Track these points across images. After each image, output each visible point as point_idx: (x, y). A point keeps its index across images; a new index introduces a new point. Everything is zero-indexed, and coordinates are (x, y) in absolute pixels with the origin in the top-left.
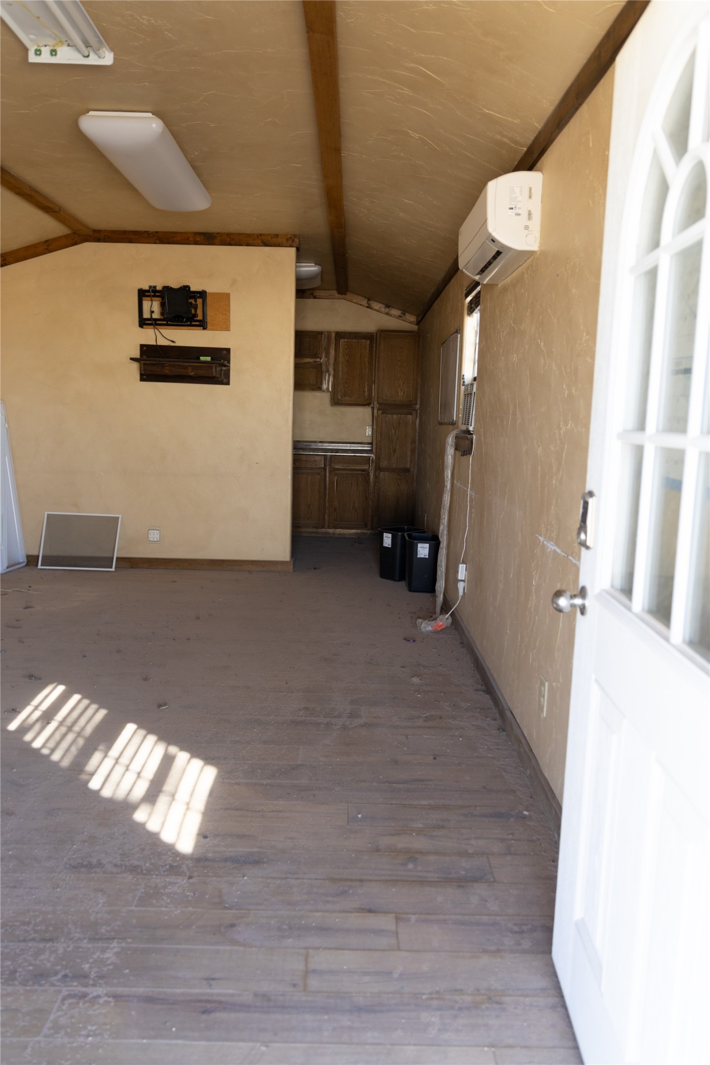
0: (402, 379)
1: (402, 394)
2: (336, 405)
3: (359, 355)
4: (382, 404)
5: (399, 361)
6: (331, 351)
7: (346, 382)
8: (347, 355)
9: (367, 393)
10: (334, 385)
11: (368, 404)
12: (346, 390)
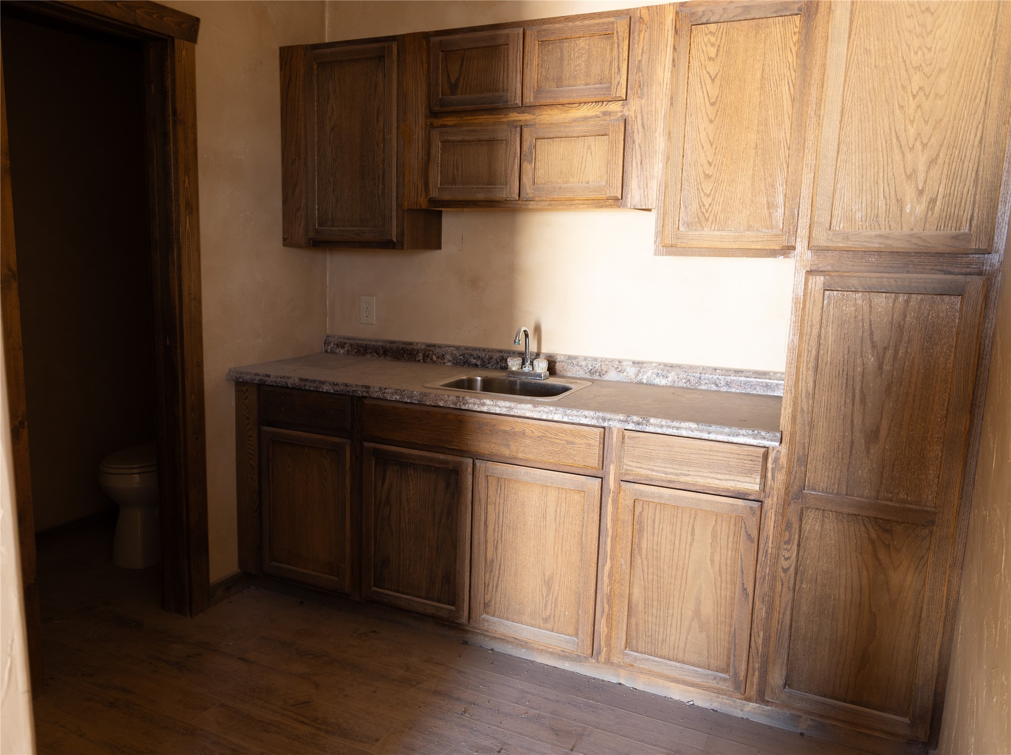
0: (924, 146)
1: (920, 209)
2: (668, 254)
3: (758, 76)
4: (827, 249)
5: (918, 68)
6: (659, 72)
7: (707, 176)
8: (713, 80)
9: (781, 211)
10: (666, 187)
11: (787, 250)
12: (707, 201)
